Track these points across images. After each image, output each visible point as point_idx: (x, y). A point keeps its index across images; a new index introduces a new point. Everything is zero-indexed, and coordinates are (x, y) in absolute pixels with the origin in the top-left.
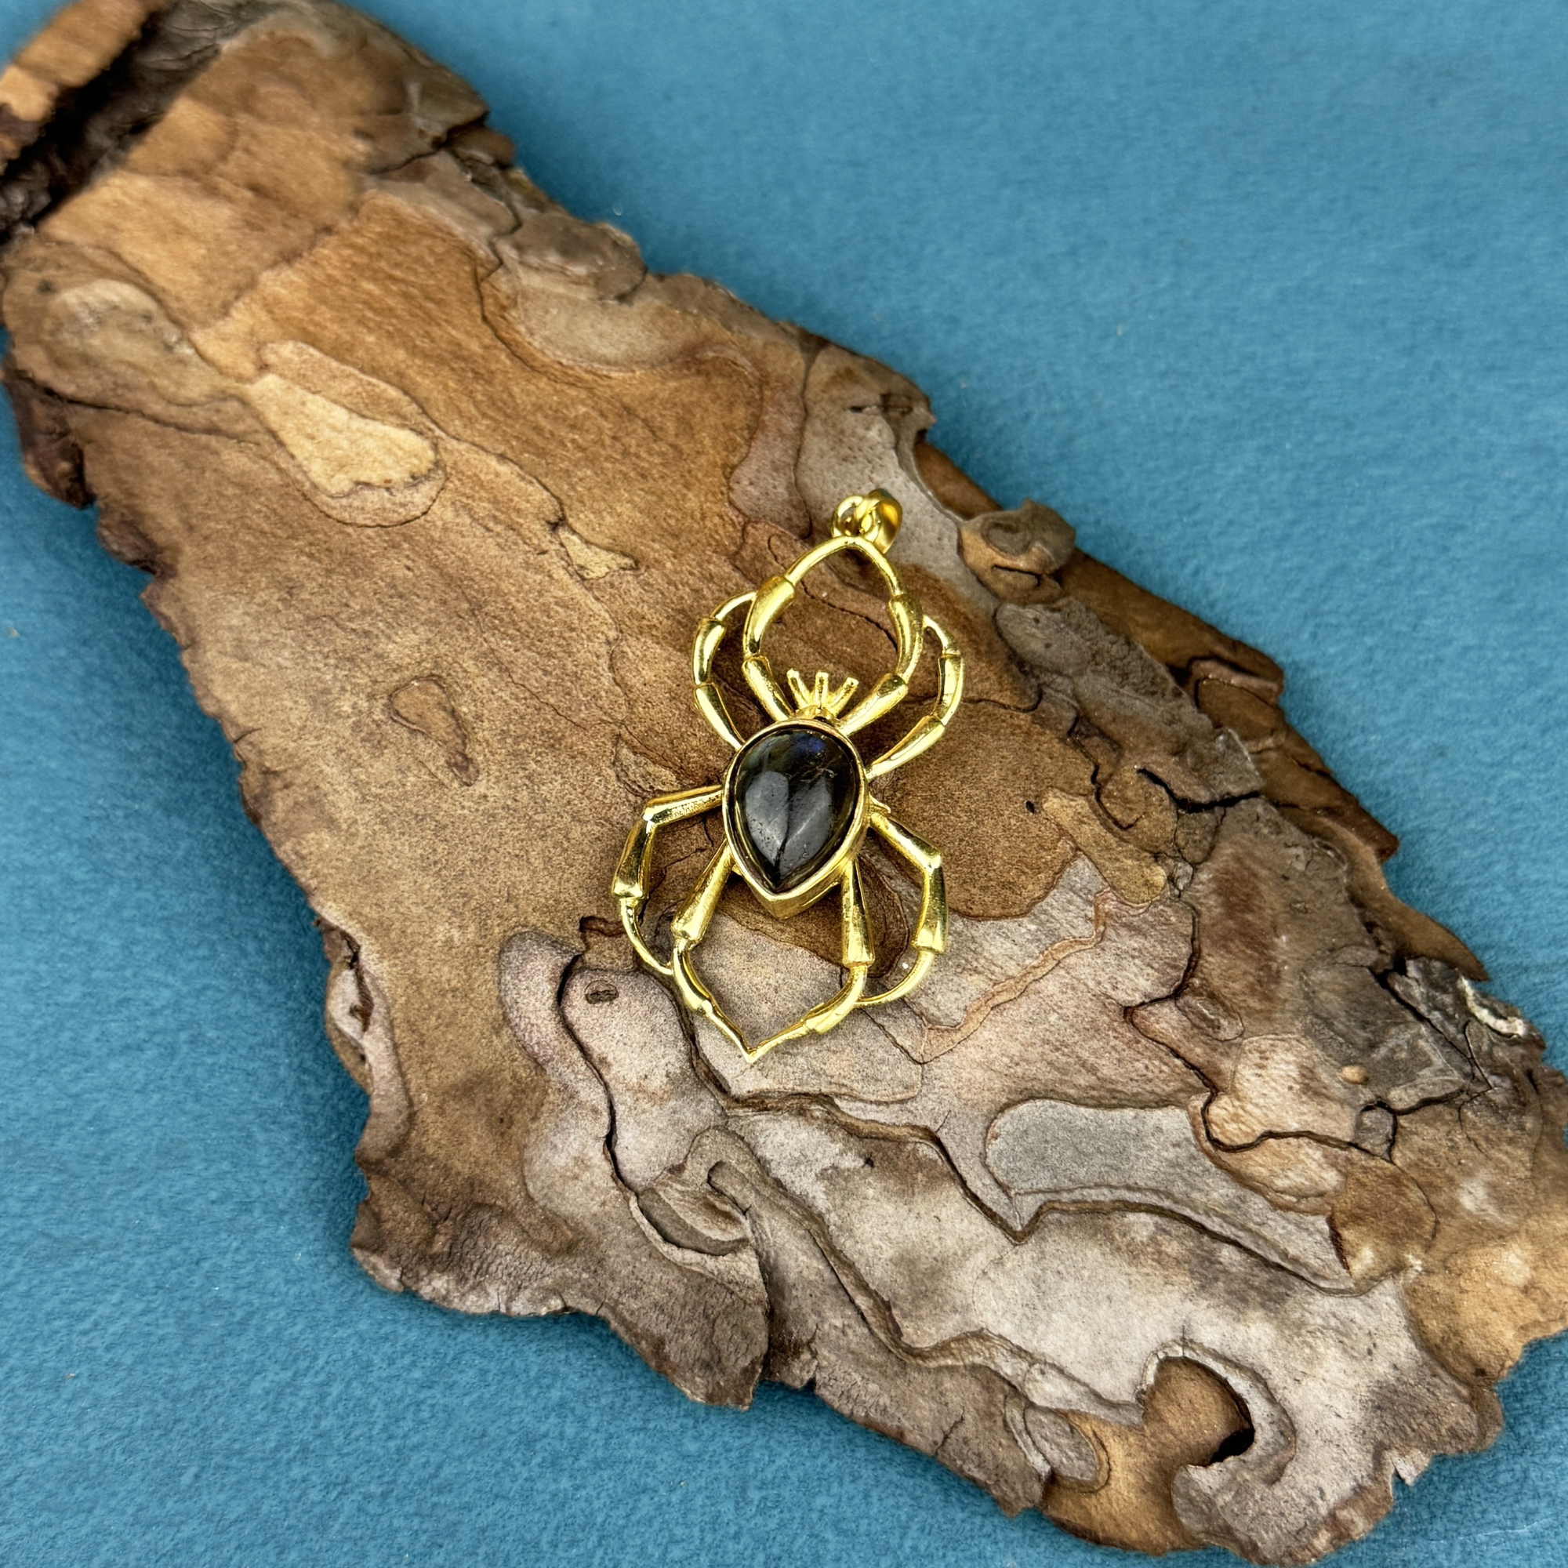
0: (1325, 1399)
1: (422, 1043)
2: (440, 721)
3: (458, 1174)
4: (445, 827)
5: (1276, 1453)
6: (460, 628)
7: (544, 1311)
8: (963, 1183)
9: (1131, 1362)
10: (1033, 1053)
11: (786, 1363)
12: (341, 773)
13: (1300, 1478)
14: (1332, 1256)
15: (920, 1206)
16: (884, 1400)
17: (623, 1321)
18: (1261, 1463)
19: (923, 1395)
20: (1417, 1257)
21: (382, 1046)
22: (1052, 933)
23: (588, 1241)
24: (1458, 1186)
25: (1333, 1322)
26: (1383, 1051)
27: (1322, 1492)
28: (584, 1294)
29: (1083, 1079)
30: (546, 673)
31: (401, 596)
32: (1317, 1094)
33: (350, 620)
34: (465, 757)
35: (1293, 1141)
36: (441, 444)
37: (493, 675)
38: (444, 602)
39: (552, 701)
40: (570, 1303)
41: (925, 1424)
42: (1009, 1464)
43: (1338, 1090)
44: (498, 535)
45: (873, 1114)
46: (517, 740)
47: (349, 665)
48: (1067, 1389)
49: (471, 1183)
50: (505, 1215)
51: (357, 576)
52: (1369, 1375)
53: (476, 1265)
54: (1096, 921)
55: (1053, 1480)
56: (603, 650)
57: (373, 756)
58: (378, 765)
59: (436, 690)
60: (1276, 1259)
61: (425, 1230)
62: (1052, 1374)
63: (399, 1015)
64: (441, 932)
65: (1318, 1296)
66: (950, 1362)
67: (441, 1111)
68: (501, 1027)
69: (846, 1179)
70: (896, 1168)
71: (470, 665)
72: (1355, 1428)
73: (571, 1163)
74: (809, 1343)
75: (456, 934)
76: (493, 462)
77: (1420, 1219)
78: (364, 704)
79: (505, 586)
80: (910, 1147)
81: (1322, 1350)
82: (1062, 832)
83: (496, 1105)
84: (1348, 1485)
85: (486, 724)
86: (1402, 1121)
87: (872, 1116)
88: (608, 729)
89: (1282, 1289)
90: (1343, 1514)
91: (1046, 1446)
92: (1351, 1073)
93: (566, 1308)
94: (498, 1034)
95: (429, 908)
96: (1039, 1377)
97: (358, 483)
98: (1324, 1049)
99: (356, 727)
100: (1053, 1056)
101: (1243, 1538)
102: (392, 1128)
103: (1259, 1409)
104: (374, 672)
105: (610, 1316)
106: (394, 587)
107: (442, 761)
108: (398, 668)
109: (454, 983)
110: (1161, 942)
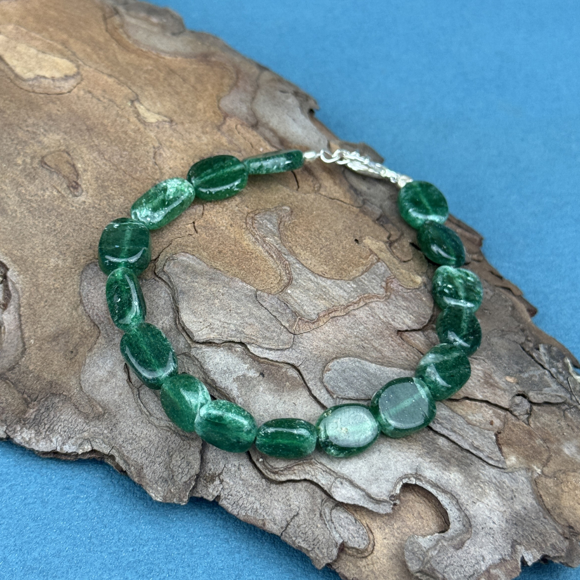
0: (487, 513)
1: (35, 315)
2: (66, 169)
3: (45, 379)
4: (62, 215)
5: (460, 535)
6: (81, 136)
7: (80, 452)
8: (310, 390)
9: (388, 481)
10: (350, 340)
11: (207, 487)
12: (12, 189)
13: (472, 549)
14: (497, 449)
15: (286, 398)
16: (257, 505)
17: (122, 456)
18: (452, 538)
19: (278, 501)
20: (538, 468)
21: (12, 317)
22: (364, 291)
23: (110, 414)
24: (562, 444)
25: (494, 480)
26: (526, 375)
27: (484, 559)
28: (104, 442)
29: (374, 354)
30: (121, 157)
31: (54, 120)
32: (492, 385)
33: (27, 126)
34: (77, 184)
35: (478, 403)
36: (81, 67)
37: (95, 154)
38: (74, 125)
39: (123, 168)
40: (95, 448)
41: (277, 518)
42: (321, 538)
43: (502, 384)
44: (104, 103)
45: (266, 354)
46: (103, 181)
47: (23, 144)
48: (354, 494)
49: (51, 383)
50: (67, 399)
51: (32, 111)
52: (511, 508)
53: (47, 426)
54: (387, 289)
55: (343, 548)
56: (152, 150)
57: (30, 182)
58: (32, 188)
59: (65, 155)
60: (467, 447)
61: (22, 408)
62: (346, 484)
63: (25, 301)
64: (53, 262)
65: (487, 467)
66: (293, 477)
67: (40, 349)
68: (78, 306)
69: (249, 381)
70: (276, 378)
71: (85, 150)
72: (502, 530)
73: (106, 374)
74: (219, 475)
75: (60, 262)
76: (105, 77)
77: (541, 452)
78: (28, 160)
79: (106, 121)
80: (284, 370)
81: (488, 491)
82: (371, 252)
83: (69, 344)
84: (497, 557)
85: (89, 173)
86: (535, 408)
87: (266, 356)
88: (150, 181)
89: (469, 461)
90: (493, 571)
91: (341, 530)
92: (510, 379)
93: (93, 451)
94: (76, 309)
95: (49, 251)
96: (339, 486)
97: (38, 76)
98: (496, 366)
99: (24, 170)
100: (360, 343)
101: (440, 576)
102: (12, 359)
103: (453, 513)
104: (36, 148)
105: (116, 454)
106: (51, 116)
107: (65, 186)
108: (48, 147)
109: (56, 285)
110: (418, 307)
